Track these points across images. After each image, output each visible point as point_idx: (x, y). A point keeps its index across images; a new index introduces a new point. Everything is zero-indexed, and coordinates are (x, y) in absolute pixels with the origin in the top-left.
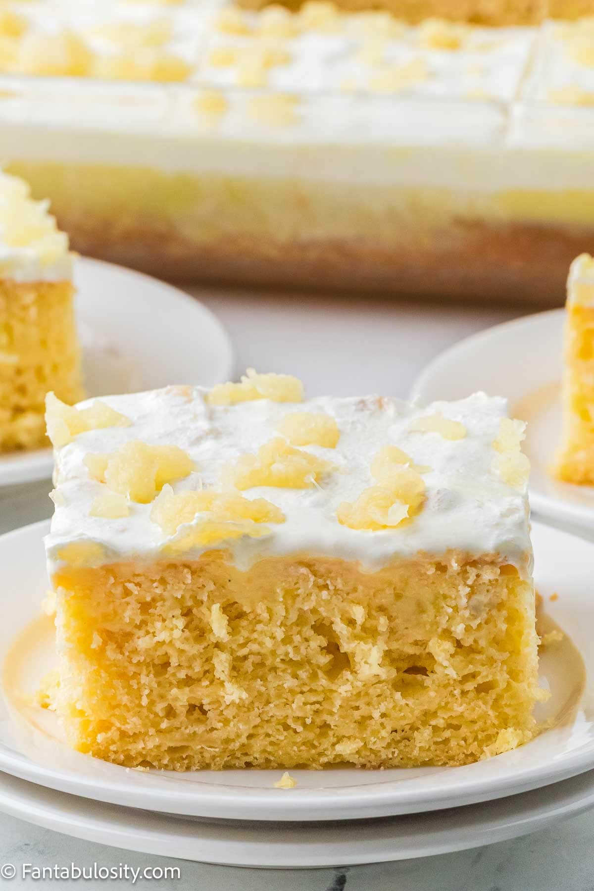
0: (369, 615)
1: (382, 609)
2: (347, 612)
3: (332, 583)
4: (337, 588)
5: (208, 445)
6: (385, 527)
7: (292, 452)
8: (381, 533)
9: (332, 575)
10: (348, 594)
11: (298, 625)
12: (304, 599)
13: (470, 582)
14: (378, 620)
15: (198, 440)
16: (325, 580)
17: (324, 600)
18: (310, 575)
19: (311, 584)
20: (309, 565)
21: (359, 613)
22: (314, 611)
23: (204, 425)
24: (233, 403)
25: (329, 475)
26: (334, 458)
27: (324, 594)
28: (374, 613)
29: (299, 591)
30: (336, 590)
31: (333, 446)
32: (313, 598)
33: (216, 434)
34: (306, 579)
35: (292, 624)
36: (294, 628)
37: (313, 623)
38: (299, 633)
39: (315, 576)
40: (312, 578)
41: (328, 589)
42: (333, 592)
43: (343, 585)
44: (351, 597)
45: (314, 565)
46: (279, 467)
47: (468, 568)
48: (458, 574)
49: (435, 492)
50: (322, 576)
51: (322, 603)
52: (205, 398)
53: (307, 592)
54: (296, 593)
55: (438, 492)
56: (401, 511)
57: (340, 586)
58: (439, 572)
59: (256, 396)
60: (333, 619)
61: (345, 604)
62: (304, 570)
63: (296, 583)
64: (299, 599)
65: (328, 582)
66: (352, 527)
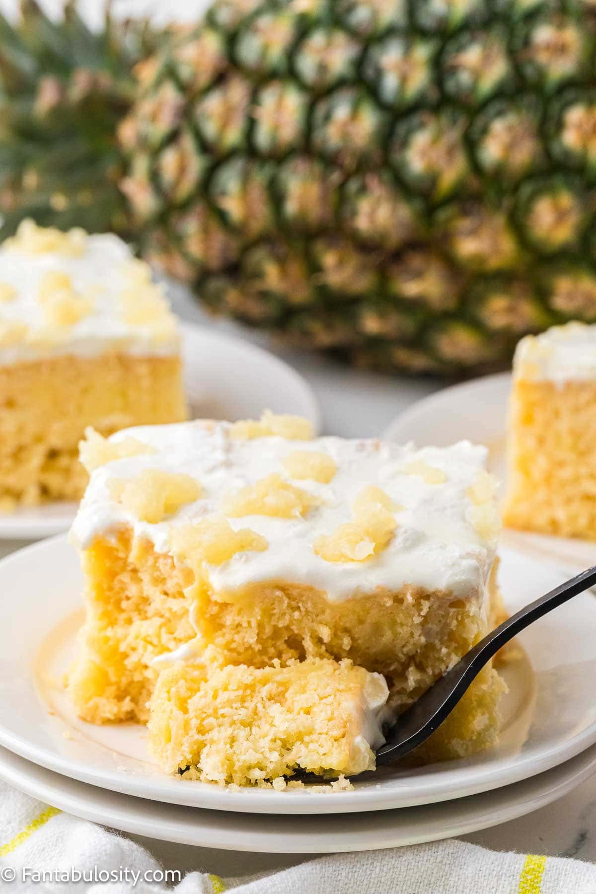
0: (335, 635)
1: (346, 630)
2: (316, 631)
3: (303, 605)
4: (308, 610)
5: (221, 474)
6: (352, 560)
7: (286, 487)
8: (349, 566)
9: (304, 598)
10: (317, 616)
11: (273, 639)
12: (279, 618)
13: (423, 613)
14: (342, 640)
15: (212, 470)
16: (297, 603)
17: (295, 620)
18: (285, 598)
19: (285, 605)
20: (283, 589)
21: (325, 633)
22: (287, 628)
23: (219, 456)
24: (251, 438)
25: (317, 508)
26: (325, 493)
27: (296, 614)
28: (339, 633)
29: (275, 611)
30: (307, 612)
31: (327, 481)
32: (287, 617)
33: (228, 464)
34: (281, 601)
35: (268, 638)
36: (270, 641)
37: (286, 638)
38: (274, 646)
39: (289, 598)
40: (286, 601)
41: (300, 611)
42: (303, 613)
43: (313, 608)
44: (318, 618)
45: (288, 589)
46: (271, 500)
47: (422, 601)
48: (414, 606)
49: (403, 530)
50: (294, 599)
51: (294, 622)
52: (227, 433)
53: (282, 612)
54: (272, 612)
55: (405, 532)
56: (368, 548)
57: (310, 609)
58: (396, 604)
59: (269, 433)
60: (304, 636)
61: (314, 624)
62: (278, 593)
63: (272, 604)
64: (275, 618)
65: (300, 605)
66: (325, 558)
